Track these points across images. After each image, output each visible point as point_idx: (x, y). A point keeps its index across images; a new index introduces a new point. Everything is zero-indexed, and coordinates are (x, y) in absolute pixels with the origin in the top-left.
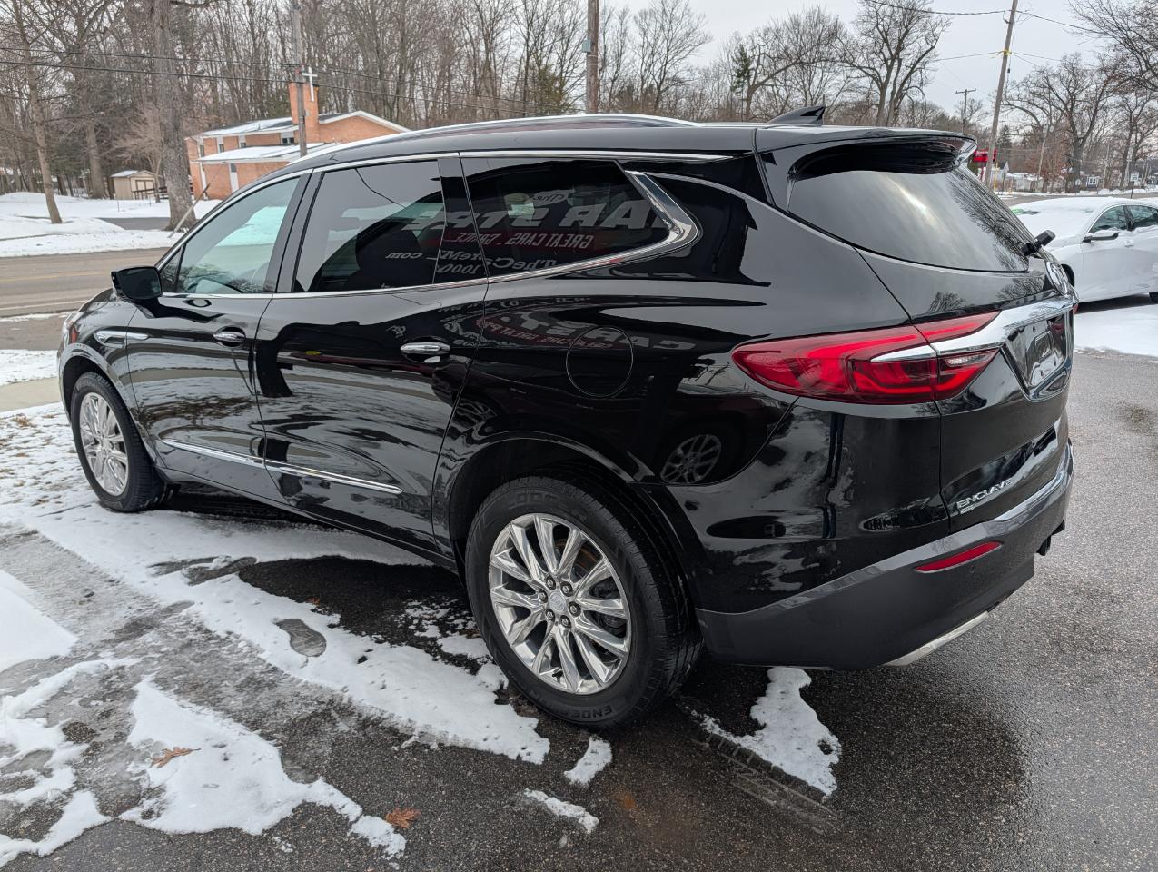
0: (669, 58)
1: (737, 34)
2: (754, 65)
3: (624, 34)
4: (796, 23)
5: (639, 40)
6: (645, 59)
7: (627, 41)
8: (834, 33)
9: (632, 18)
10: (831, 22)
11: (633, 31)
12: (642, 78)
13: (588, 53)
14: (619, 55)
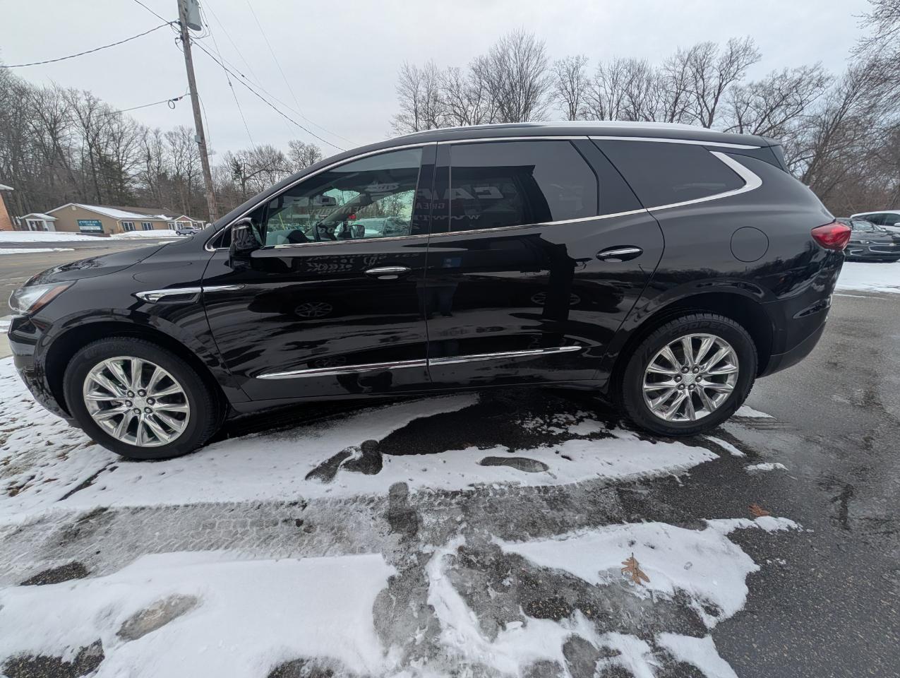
0: (192, 159)
1: (229, 152)
2: (242, 168)
3: (160, 143)
4: (261, 152)
5: (171, 147)
6: (177, 158)
7: (162, 147)
8: (280, 158)
9: (163, 135)
10: (277, 153)
11: (165, 142)
12: (177, 168)
13: (199, 143)
14: (159, 154)
